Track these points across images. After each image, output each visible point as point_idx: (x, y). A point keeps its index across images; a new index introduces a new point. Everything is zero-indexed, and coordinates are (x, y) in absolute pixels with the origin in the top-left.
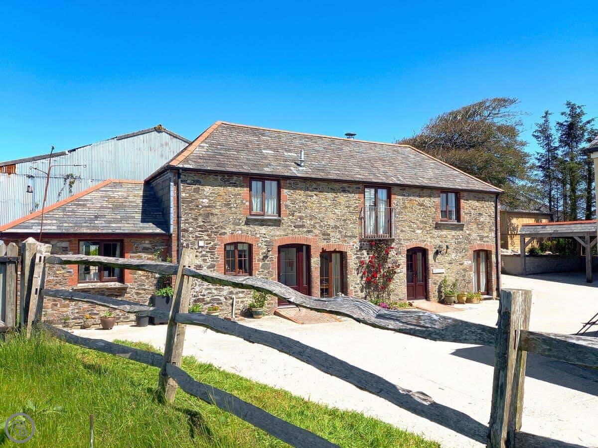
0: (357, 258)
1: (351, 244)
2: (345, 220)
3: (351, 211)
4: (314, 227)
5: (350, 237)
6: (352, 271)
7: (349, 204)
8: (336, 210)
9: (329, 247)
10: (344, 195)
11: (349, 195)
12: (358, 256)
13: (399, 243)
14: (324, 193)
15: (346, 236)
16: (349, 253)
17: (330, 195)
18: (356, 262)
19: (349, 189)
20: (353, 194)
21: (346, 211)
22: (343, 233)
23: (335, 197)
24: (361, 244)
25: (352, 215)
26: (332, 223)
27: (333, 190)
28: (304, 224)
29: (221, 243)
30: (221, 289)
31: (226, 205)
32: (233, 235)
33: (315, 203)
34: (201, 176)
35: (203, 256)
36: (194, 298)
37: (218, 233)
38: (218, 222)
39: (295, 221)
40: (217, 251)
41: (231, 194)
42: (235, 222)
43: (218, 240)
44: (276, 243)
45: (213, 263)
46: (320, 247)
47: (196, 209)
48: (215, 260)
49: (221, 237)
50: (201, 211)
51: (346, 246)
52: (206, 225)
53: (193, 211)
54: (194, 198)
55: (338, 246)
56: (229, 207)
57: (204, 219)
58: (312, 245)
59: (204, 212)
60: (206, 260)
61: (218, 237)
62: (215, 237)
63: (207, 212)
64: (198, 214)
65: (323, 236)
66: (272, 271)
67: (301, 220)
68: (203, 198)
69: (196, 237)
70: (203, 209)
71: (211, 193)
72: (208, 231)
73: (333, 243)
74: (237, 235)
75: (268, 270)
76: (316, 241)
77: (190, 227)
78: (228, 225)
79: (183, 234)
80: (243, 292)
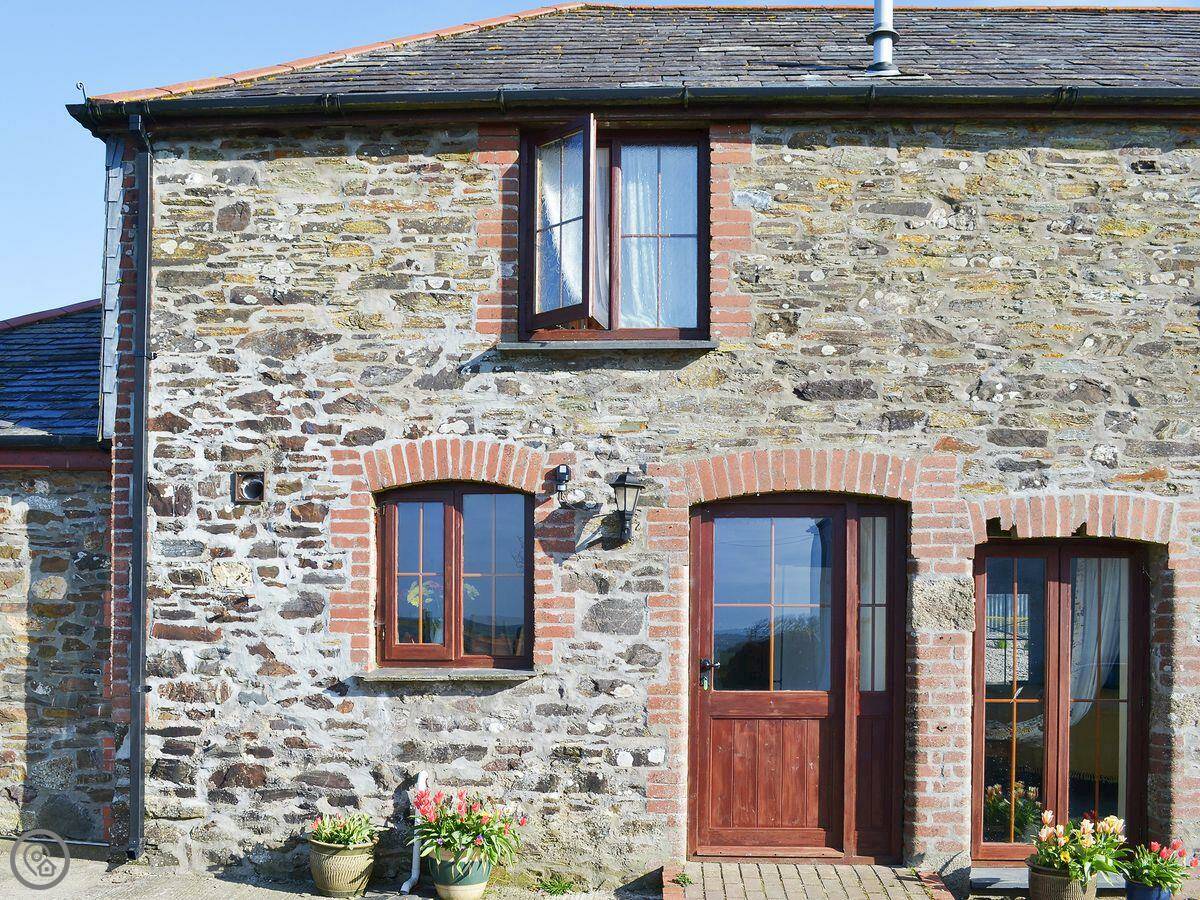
2: (1153, 350)
4: (936, 391)
7: (1185, 250)
9: (1036, 513)
10: (1147, 195)
11: (1186, 192)
15: (1162, 450)
17: (1049, 200)
22: (1143, 431)
26: (1062, 367)
27: (1065, 167)
28: (863, 375)
29: (357, 486)
30: (353, 725)
31: (382, 283)
32: (419, 442)
33: (942, 246)
34: (258, 145)
35: (257, 552)
36: (214, 763)
37: (339, 431)
38: (341, 377)
39: (809, 360)
40: (335, 528)
41: (416, 225)
42: (435, 371)
43: (338, 470)
44: (679, 489)
45: (312, 588)
46: (976, 516)
47: (227, 313)
48: (321, 572)
49: (356, 456)
50: (254, 324)
51: (1162, 510)
52: (276, 391)
53: (212, 324)
54: (221, 259)
55: (1100, 512)
56: (404, 292)
57: (267, 363)
58: (915, 500)
59: (269, 326)
60: (274, 572)
61: (337, 455)
62: (325, 452)
63: (283, 327)
64: (236, 339)
65: (994, 447)
66: (654, 645)
67: (841, 352)
68: (267, 259)
69: (226, 453)
70: (262, 314)
71: (307, 228)
72: (286, 425)
73: (1069, 492)
74: (441, 444)
75: (629, 641)
76: (948, 478)
77: (198, 405)
78: (393, 392)
79: (160, 439)
80: (476, 752)
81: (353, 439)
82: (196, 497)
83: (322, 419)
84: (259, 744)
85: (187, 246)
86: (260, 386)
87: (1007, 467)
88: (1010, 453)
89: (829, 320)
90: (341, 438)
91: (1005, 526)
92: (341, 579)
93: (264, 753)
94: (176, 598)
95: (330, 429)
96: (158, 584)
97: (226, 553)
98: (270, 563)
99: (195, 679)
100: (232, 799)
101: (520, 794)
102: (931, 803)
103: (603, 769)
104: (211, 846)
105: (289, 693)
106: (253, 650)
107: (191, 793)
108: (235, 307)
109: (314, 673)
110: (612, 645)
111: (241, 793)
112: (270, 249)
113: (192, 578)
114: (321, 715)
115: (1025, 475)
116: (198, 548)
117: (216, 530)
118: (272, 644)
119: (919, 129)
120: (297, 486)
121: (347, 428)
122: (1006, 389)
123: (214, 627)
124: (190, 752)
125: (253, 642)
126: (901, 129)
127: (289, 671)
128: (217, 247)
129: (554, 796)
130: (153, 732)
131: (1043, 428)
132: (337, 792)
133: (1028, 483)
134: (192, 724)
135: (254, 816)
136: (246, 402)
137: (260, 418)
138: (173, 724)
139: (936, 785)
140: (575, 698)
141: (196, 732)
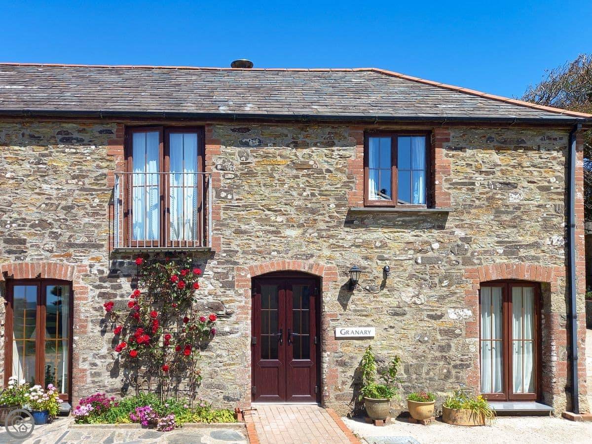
0: (101, 295)
1: (86, 262)
2: (68, 209)
3: (87, 186)
5: (83, 245)
6: (85, 327)
7: (81, 171)
8: (44, 186)
9: (21, 269)
10: (67, 150)
11: (82, 149)
12: (103, 290)
13: (227, 262)
14: (12, 147)
15: (71, 245)
16: (79, 284)
17: (29, 152)
18: (97, 305)
19: (79, 136)
20: (93, 147)
21: (74, 187)
22: (64, 239)
23: (43, 155)
24: (114, 264)
25: (90, 197)
26: (33, 215)
27: (36, 140)
51: (70, 268)
55: (46, 269)
73: (35, 261)
87: (10, 252)
88: (13, 247)
91: (10, 274)
115: (18, 255)
122: (11, 223)
131: (25, 238)
133: (18, 258)
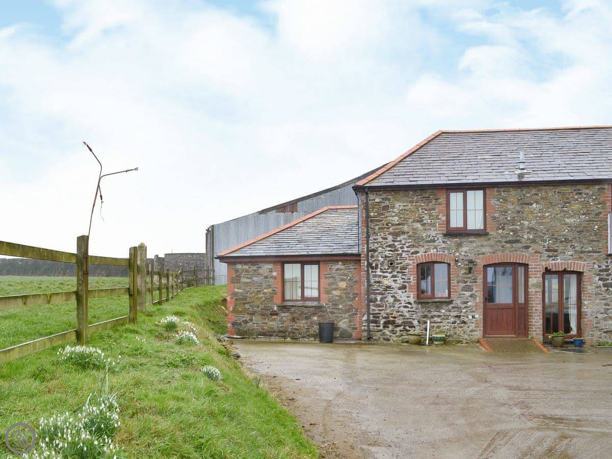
2: (581, 232)
3: (591, 219)
4: (534, 242)
5: (589, 252)
7: (587, 211)
8: (566, 220)
9: (555, 266)
10: (579, 199)
11: (588, 199)
12: (601, 277)
14: (548, 199)
15: (582, 252)
16: (587, 273)
18: (598, 285)
20: (594, 197)
22: (579, 249)
26: (560, 236)
27: (561, 194)
28: (518, 238)
29: (414, 263)
30: (414, 311)
31: (418, 221)
32: (426, 254)
33: (535, 212)
34: (390, 193)
35: (393, 277)
36: (384, 320)
37: (409, 252)
38: (410, 241)
39: (507, 235)
40: (409, 271)
41: (424, 209)
42: (429, 239)
43: (410, 260)
44: (481, 262)
45: (405, 284)
46: (543, 267)
47: (385, 228)
48: (406, 280)
49: (413, 257)
50: (391, 229)
51: (582, 264)
52: (396, 244)
53: (382, 230)
54: (383, 216)
55: (569, 265)
56: (422, 223)
57: (394, 238)
58: (530, 263)
59: (394, 230)
60: (396, 280)
61: (409, 257)
62: (407, 256)
63: (397, 231)
64: (387, 233)
65: (547, 253)
66: (476, 294)
67: (514, 234)
68: (393, 216)
69: (386, 256)
70: (393, 228)
71: (402, 210)
72: (399, 251)
73: (563, 261)
74: (431, 254)
75: (470, 293)
76: (537, 259)
77: (379, 247)
78: (421, 243)
79: (371, 254)
80: (439, 316)
81: (413, 253)
82: (379, 266)
83: (406, 249)
84: (393, 316)
85: (376, 214)
86: (392, 243)
87: (549, 256)
88: (551, 254)
89: (511, 227)
90: (410, 253)
91: (549, 268)
92: (411, 282)
93: (395, 317)
94: (375, 286)
95: (408, 251)
96: (372, 284)
97: (386, 277)
98: (395, 279)
99: (380, 303)
100: (388, 327)
101: (448, 325)
102: (534, 325)
103: (466, 320)
104: (384, 337)
105: (400, 305)
106: (392, 297)
107: (379, 326)
108: (387, 226)
109: (405, 301)
110: (468, 294)
111: (390, 326)
112: (393, 214)
113: (379, 282)
114: (407, 309)
115: (553, 258)
116: (380, 276)
117: (384, 272)
118: (396, 295)
119: (530, 188)
120: (401, 263)
121: (411, 251)
122: (549, 240)
123: (384, 292)
124: (379, 318)
125: (392, 295)
126: (527, 187)
127: (399, 301)
128: (382, 214)
129: (455, 325)
130: (371, 314)
131: (557, 248)
132: (410, 325)
133: (554, 260)
134: (379, 312)
135: (393, 331)
136: (389, 246)
137: (393, 249)
138: (375, 312)
139: (535, 322)
140: (460, 305)
141: (380, 314)
